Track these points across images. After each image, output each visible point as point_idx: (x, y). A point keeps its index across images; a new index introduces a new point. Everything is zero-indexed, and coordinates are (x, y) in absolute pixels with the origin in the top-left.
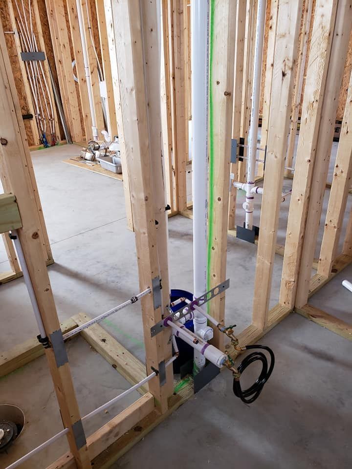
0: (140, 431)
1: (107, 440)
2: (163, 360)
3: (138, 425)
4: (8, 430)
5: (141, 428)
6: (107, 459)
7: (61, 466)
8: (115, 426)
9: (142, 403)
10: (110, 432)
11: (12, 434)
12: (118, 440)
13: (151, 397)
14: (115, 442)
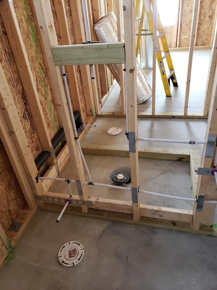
0: (174, 225)
1: (154, 214)
2: (203, 195)
3: (175, 222)
4: (125, 178)
5: (176, 224)
6: (149, 222)
7: (126, 205)
8: (161, 210)
9: (183, 213)
10: (157, 211)
11: (125, 181)
12: (160, 219)
13: (191, 214)
14: (158, 219)
